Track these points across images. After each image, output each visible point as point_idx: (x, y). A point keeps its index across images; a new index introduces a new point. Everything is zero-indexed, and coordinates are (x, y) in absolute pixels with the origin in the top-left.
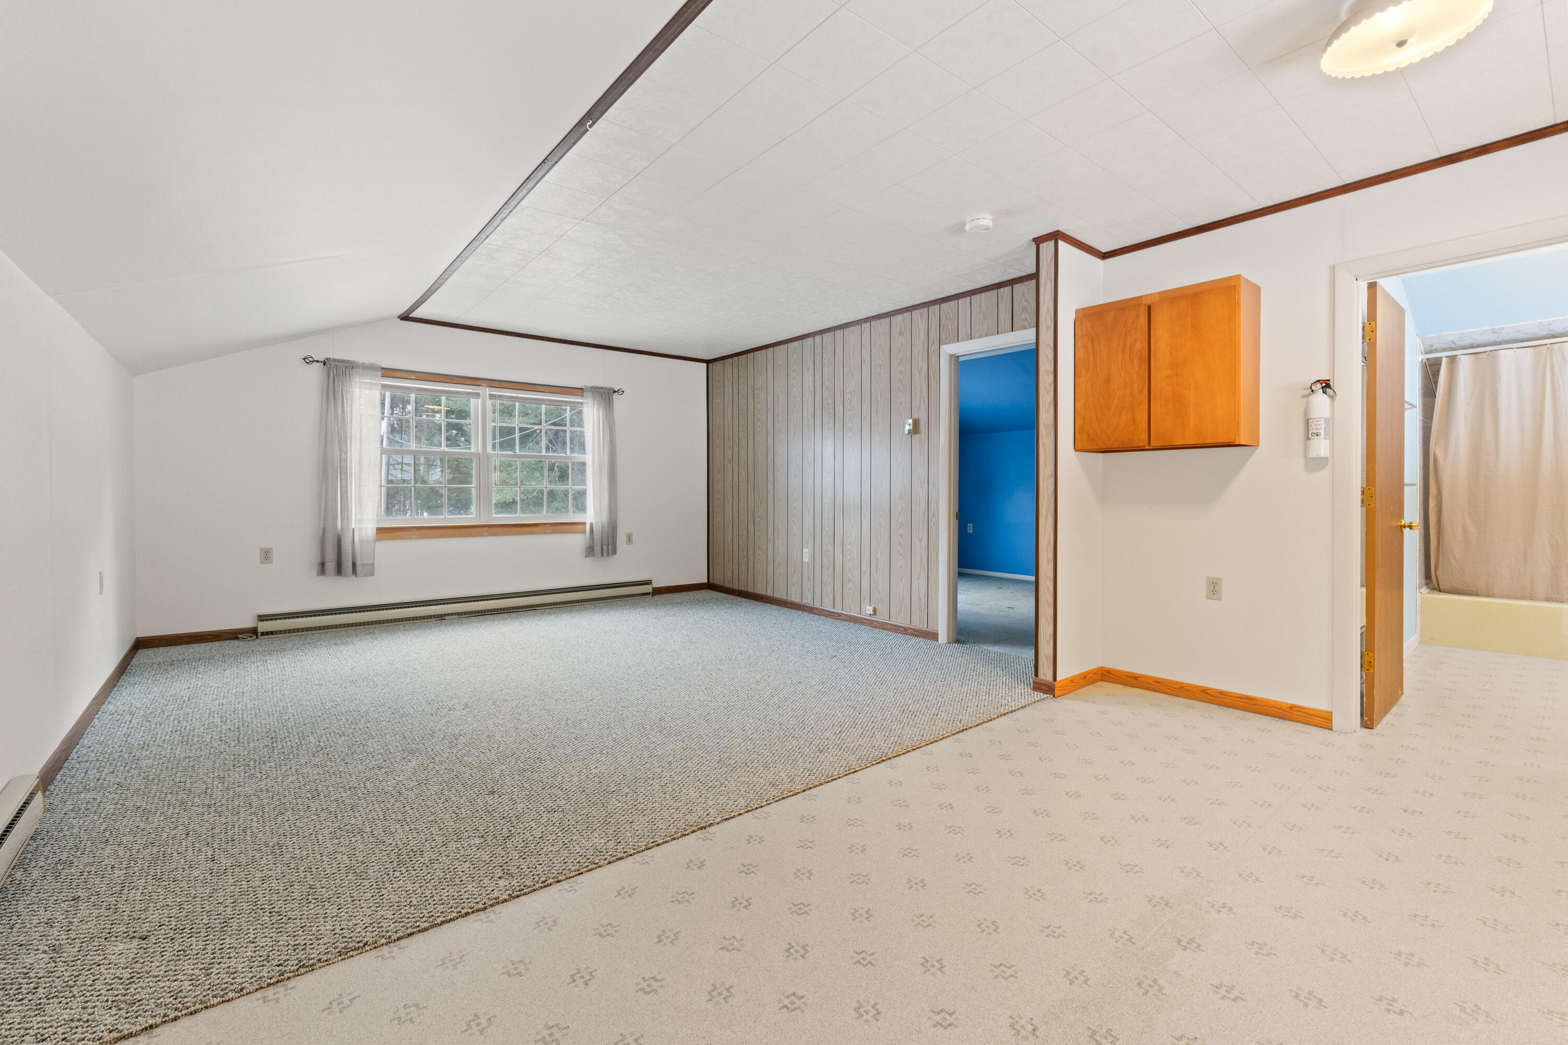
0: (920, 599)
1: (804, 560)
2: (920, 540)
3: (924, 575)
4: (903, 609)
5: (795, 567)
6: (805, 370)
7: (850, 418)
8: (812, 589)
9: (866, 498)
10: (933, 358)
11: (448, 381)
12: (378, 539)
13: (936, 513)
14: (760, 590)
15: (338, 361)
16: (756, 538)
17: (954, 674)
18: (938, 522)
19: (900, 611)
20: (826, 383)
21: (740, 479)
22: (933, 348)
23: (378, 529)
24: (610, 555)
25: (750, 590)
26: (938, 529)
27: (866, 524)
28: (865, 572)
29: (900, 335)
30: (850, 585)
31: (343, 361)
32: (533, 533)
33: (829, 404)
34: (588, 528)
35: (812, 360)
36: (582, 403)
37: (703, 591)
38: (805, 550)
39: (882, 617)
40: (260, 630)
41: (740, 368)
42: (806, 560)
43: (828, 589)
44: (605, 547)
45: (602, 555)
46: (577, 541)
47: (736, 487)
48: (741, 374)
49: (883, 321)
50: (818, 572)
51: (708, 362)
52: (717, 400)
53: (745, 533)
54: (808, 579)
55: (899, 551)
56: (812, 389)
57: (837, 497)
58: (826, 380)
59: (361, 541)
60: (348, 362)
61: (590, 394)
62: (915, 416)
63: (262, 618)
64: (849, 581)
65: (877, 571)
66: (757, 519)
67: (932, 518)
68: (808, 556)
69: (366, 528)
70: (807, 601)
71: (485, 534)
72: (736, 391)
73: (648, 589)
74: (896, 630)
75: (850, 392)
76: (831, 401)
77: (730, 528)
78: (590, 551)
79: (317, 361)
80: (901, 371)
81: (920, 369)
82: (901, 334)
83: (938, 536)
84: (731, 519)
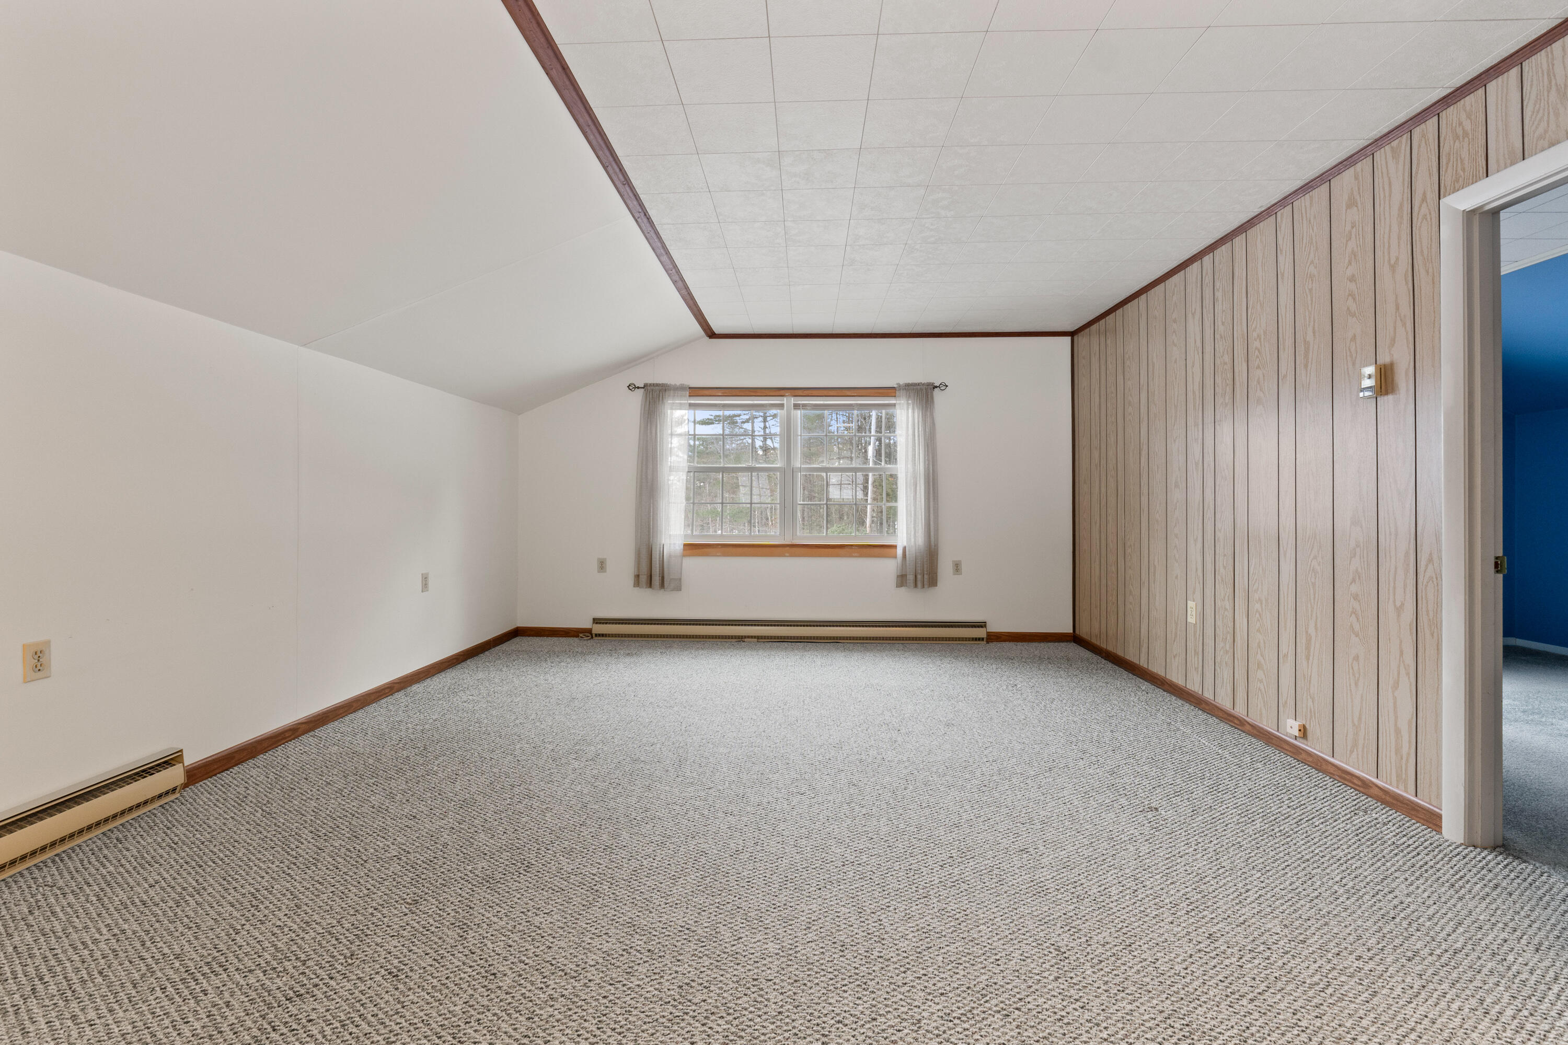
0: (1398, 731)
1: (1189, 620)
2: (1399, 610)
3: (1406, 684)
4: (1361, 742)
5: (1176, 629)
6: (1190, 316)
7: (1258, 382)
8: (1200, 668)
9: (1287, 522)
10: (1423, 231)
11: (752, 394)
12: (684, 555)
13: (1435, 556)
14: (1131, 656)
15: (654, 385)
16: (1127, 578)
17: (1419, 945)
18: (1439, 577)
19: (1355, 744)
20: (1221, 328)
21: (1109, 492)
22: (1421, 211)
23: (685, 545)
24: (926, 586)
25: (1120, 653)
26: (1438, 592)
27: (1287, 567)
28: (1286, 656)
29: (1349, 206)
30: (1260, 674)
31: (657, 385)
32: (838, 556)
33: (1225, 363)
34: (899, 552)
35: (1199, 296)
36: (894, 405)
37: (1062, 644)
38: (1191, 604)
39: (1317, 747)
40: (594, 632)
41: (1108, 334)
42: (1192, 620)
43: (1225, 674)
44: (919, 577)
45: (916, 586)
46: (888, 567)
47: (1103, 503)
48: (1109, 342)
49: (1315, 193)
50: (1209, 642)
51: (1072, 334)
52: (1082, 383)
53: (1114, 569)
54: (1195, 650)
55: (1351, 626)
56: (1199, 344)
57: (1238, 521)
58: (1220, 323)
59: (670, 556)
60: (663, 385)
61: (903, 393)
62: (1384, 359)
63: (596, 621)
64: (1258, 667)
65: (1308, 658)
66: (1129, 551)
67: (1427, 566)
68: (1194, 613)
69: (674, 544)
70: (1194, 685)
71: (787, 554)
72: (1103, 367)
73: (981, 633)
74: (1345, 779)
75: (1259, 336)
76: (1227, 358)
77: (1098, 562)
78: (902, 580)
79: (638, 388)
80: (1353, 276)
81: (1392, 262)
82: (1351, 203)
83: (1438, 604)
84: (1098, 547)
